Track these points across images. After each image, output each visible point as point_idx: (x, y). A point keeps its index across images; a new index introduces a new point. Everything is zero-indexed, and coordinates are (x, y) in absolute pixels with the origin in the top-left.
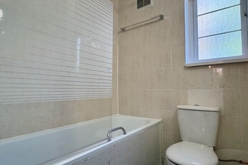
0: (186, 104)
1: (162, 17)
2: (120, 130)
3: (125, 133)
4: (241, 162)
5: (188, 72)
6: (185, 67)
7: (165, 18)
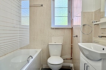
0: (51, 42)
1: (42, 6)
2: (31, 57)
3: (32, 58)
4: (67, 59)
5: (52, 30)
6: (51, 28)
7: (43, 6)
